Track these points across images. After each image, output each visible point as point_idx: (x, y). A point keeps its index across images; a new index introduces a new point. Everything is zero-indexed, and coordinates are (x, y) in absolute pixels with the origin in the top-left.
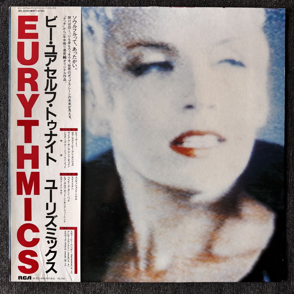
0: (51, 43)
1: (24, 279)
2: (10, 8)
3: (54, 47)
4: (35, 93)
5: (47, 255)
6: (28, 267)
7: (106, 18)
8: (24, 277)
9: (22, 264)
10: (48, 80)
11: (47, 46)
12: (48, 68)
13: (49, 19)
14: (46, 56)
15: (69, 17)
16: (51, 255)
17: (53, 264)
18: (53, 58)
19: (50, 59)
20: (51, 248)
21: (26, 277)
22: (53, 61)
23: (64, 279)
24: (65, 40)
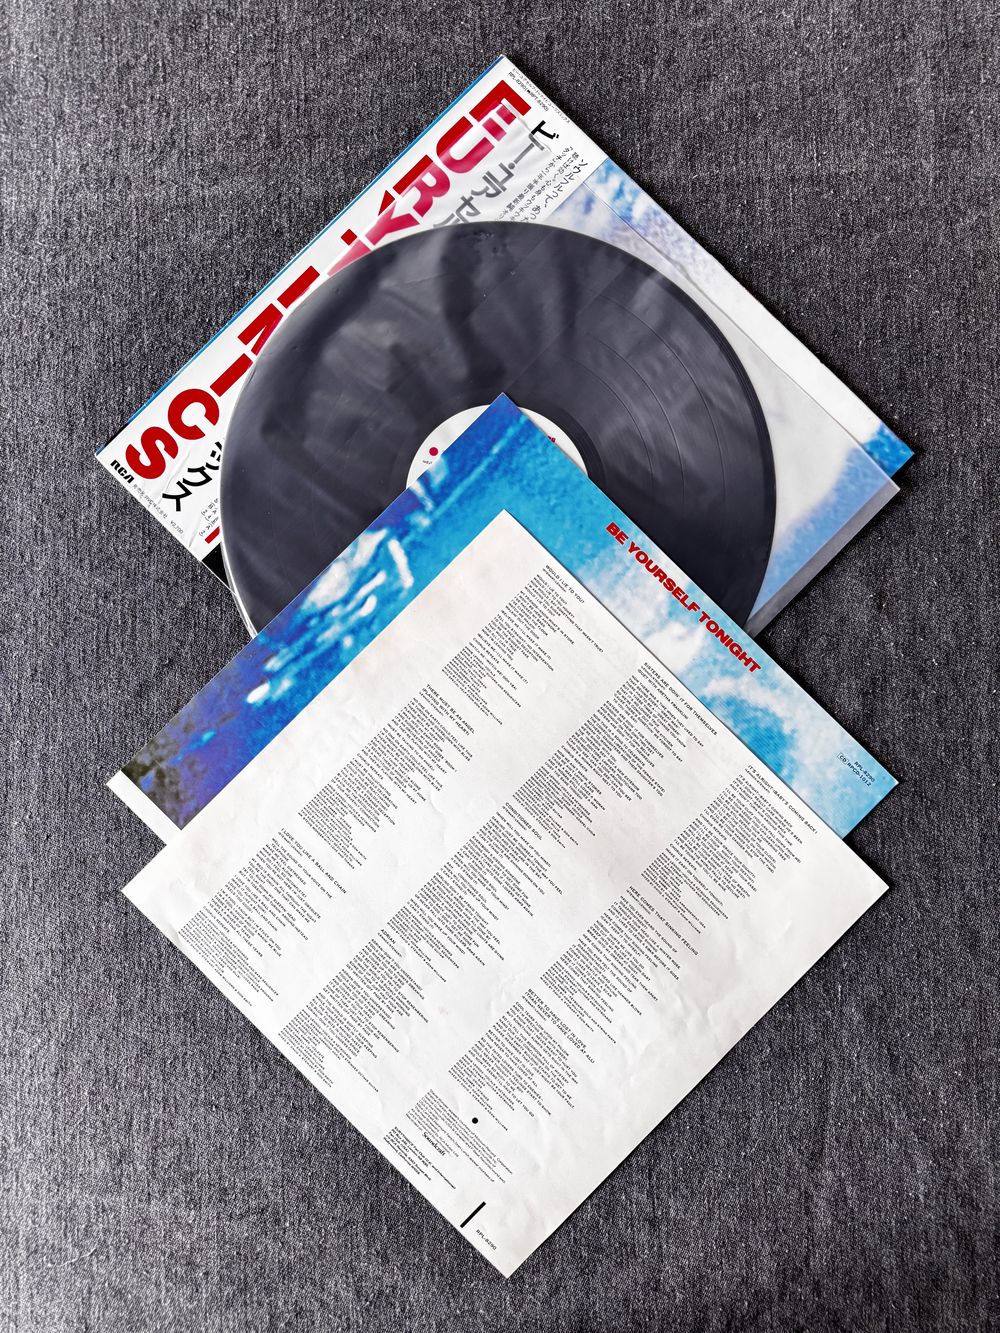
0: (512, 166)
1: (119, 471)
2: (502, 58)
3: (510, 175)
4: (416, 215)
5: (190, 470)
6: (145, 460)
7: (630, 209)
8: (122, 469)
9: (139, 447)
10: (452, 216)
11: (502, 166)
12: (471, 198)
13: (542, 128)
14: (485, 178)
15: (576, 156)
16: (198, 477)
17: (188, 493)
18: (491, 191)
19: (487, 188)
20: (208, 466)
21: (126, 472)
22: (489, 195)
23: (180, 531)
24: (536, 182)
